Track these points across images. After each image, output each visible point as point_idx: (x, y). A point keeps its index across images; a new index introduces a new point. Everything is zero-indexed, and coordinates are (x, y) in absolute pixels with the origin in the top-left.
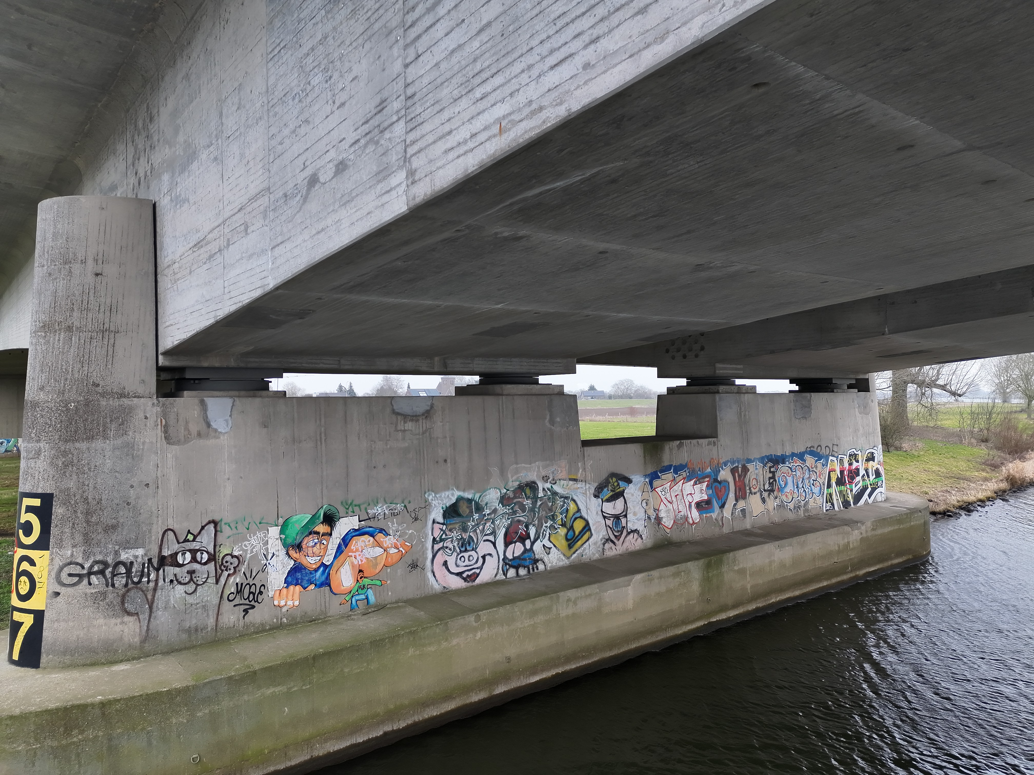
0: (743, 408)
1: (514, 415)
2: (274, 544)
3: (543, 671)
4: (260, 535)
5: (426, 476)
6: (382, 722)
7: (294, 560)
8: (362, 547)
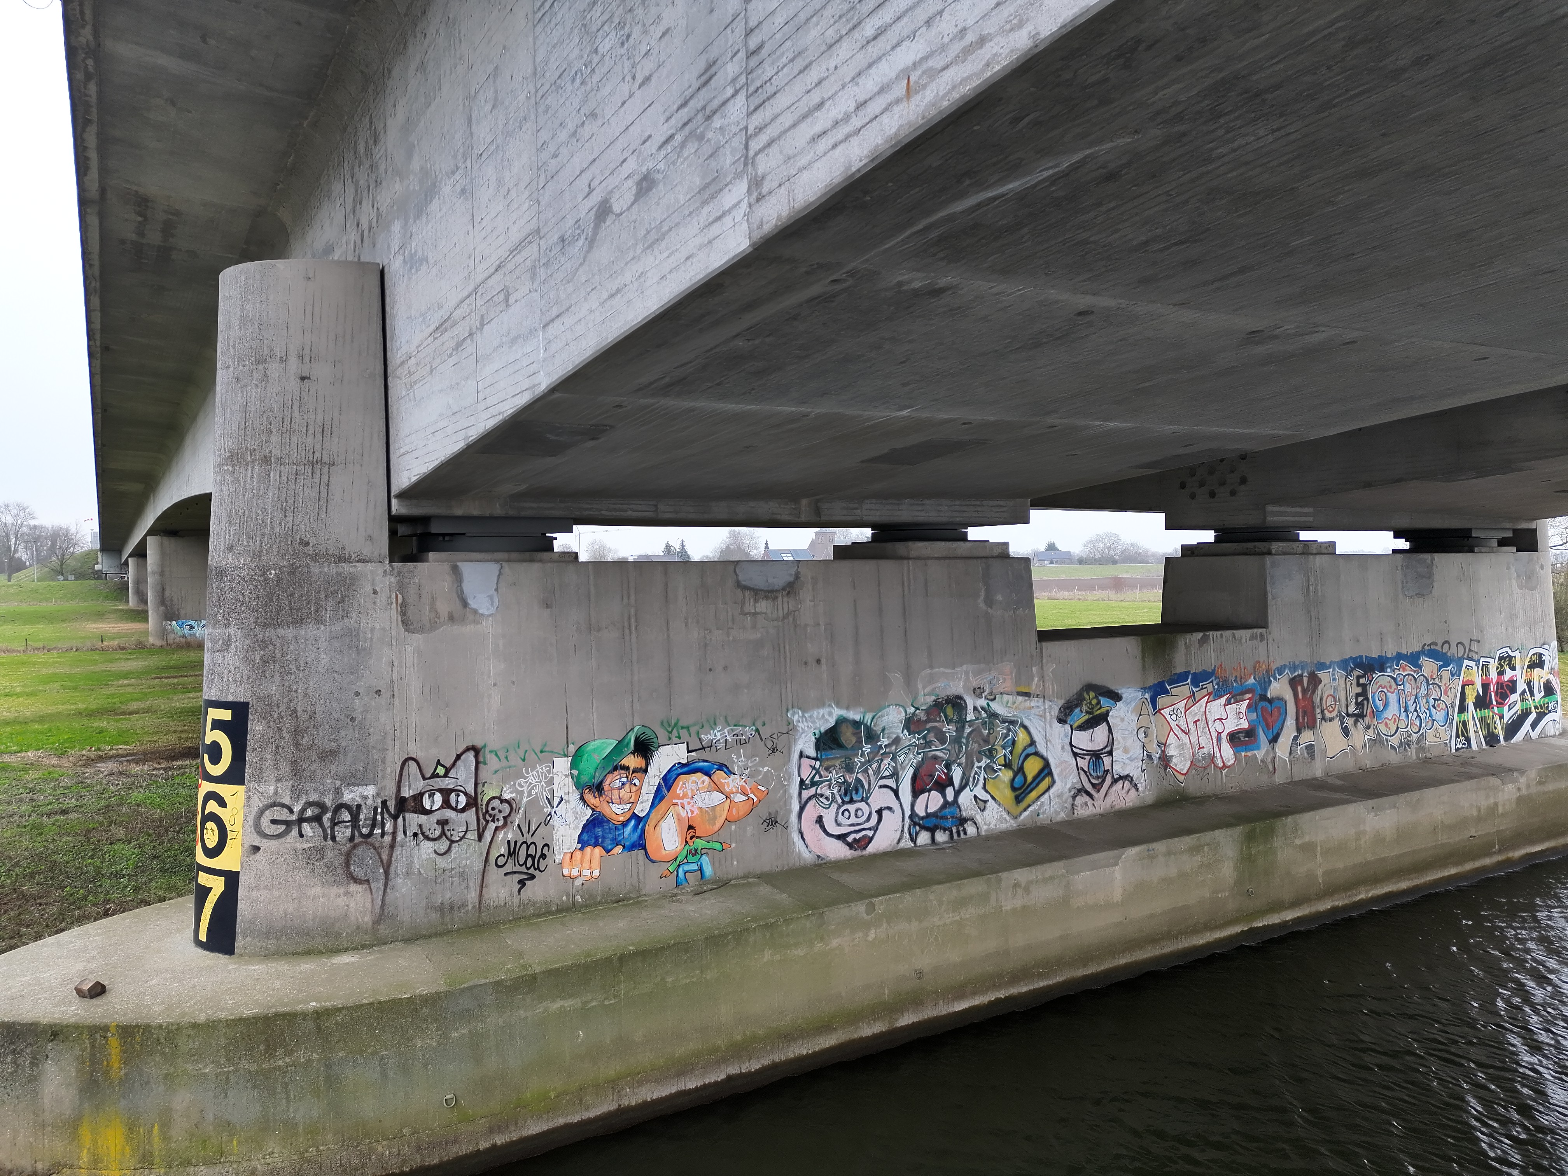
0: (1312, 579)
1: (926, 590)
2: (562, 784)
3: (974, 994)
4: (542, 769)
5: (789, 685)
6: (724, 1060)
7: (592, 809)
8: (692, 790)
